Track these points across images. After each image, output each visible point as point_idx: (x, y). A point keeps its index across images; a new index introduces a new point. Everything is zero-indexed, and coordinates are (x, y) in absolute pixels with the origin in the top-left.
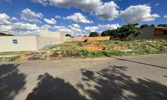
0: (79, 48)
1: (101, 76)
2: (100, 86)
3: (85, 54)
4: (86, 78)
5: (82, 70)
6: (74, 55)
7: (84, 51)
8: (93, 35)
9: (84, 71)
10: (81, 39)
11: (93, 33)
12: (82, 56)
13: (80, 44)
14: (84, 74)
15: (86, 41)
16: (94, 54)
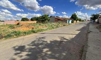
0: (11, 30)
1: (31, 46)
2: (30, 53)
3: (18, 34)
4: (19, 52)
5: (14, 47)
7: (16, 32)
9: (17, 47)
11: (24, 18)
12: (15, 36)
13: (12, 27)
14: (16, 50)
15: (18, 24)
16: (25, 33)
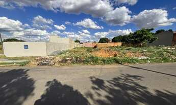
0: (88, 54)
1: (112, 85)
3: (95, 61)
4: (96, 87)
5: (91, 78)
6: (83, 62)
7: (93, 57)
8: (103, 40)
9: (94, 79)
10: (91, 45)
12: (92, 63)
13: (89, 50)
14: (94, 82)
15: (95, 47)
